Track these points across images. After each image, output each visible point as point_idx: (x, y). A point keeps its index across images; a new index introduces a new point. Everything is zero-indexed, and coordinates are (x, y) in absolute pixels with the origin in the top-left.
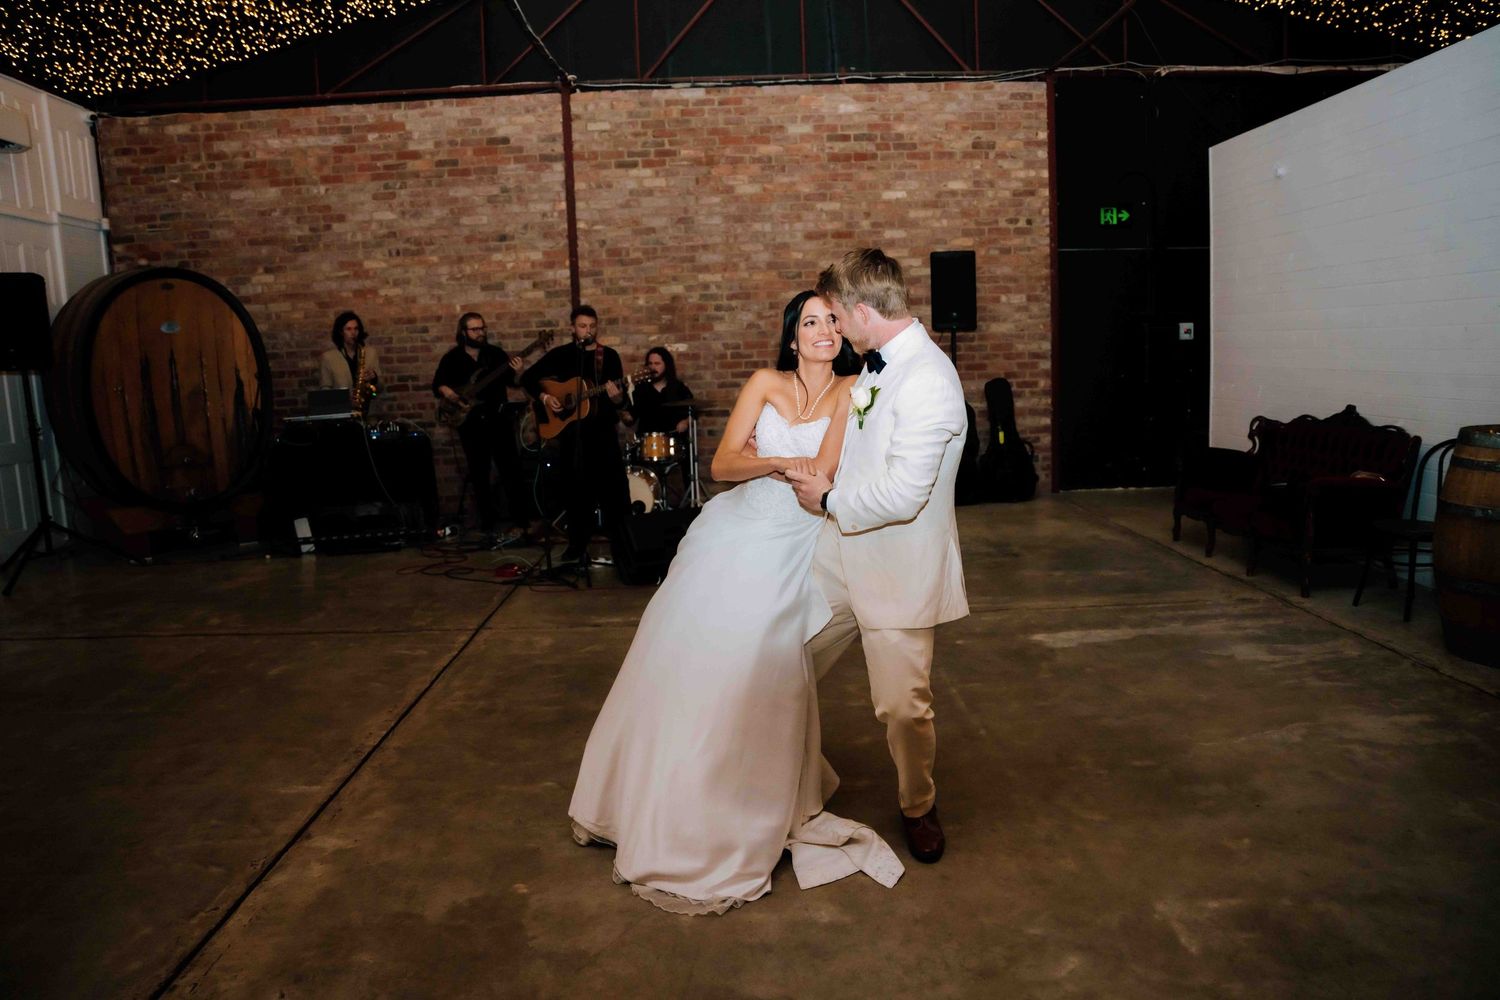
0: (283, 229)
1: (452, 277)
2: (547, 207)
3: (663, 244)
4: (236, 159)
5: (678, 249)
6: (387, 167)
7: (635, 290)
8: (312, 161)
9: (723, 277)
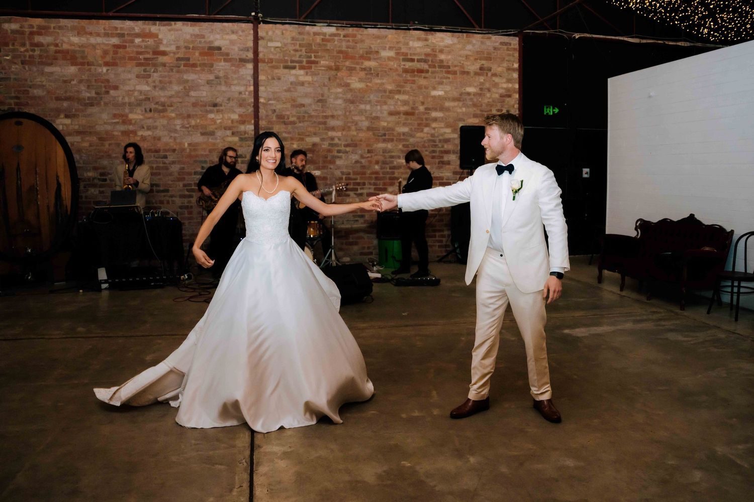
0: (78, 91)
1: (183, 126)
2: (242, 89)
3: (309, 114)
4: (50, 47)
5: (317, 117)
6: (146, 59)
7: (292, 139)
8: (99, 52)
9: (342, 134)
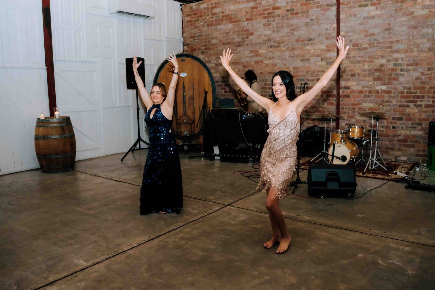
0: (233, 39)
1: (290, 56)
2: (328, 26)
3: (378, 41)
4: (220, 14)
6: (268, 13)
7: (364, 61)
8: (243, 13)
9: (405, 55)
